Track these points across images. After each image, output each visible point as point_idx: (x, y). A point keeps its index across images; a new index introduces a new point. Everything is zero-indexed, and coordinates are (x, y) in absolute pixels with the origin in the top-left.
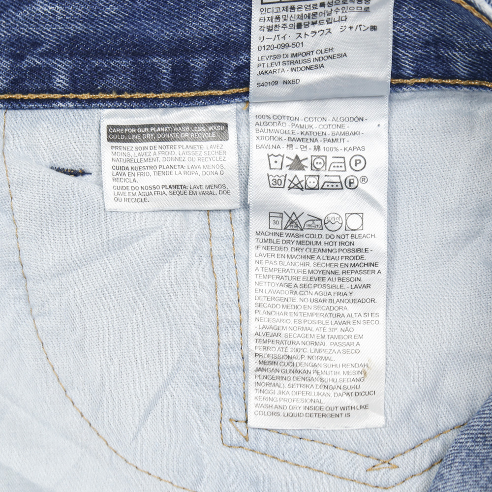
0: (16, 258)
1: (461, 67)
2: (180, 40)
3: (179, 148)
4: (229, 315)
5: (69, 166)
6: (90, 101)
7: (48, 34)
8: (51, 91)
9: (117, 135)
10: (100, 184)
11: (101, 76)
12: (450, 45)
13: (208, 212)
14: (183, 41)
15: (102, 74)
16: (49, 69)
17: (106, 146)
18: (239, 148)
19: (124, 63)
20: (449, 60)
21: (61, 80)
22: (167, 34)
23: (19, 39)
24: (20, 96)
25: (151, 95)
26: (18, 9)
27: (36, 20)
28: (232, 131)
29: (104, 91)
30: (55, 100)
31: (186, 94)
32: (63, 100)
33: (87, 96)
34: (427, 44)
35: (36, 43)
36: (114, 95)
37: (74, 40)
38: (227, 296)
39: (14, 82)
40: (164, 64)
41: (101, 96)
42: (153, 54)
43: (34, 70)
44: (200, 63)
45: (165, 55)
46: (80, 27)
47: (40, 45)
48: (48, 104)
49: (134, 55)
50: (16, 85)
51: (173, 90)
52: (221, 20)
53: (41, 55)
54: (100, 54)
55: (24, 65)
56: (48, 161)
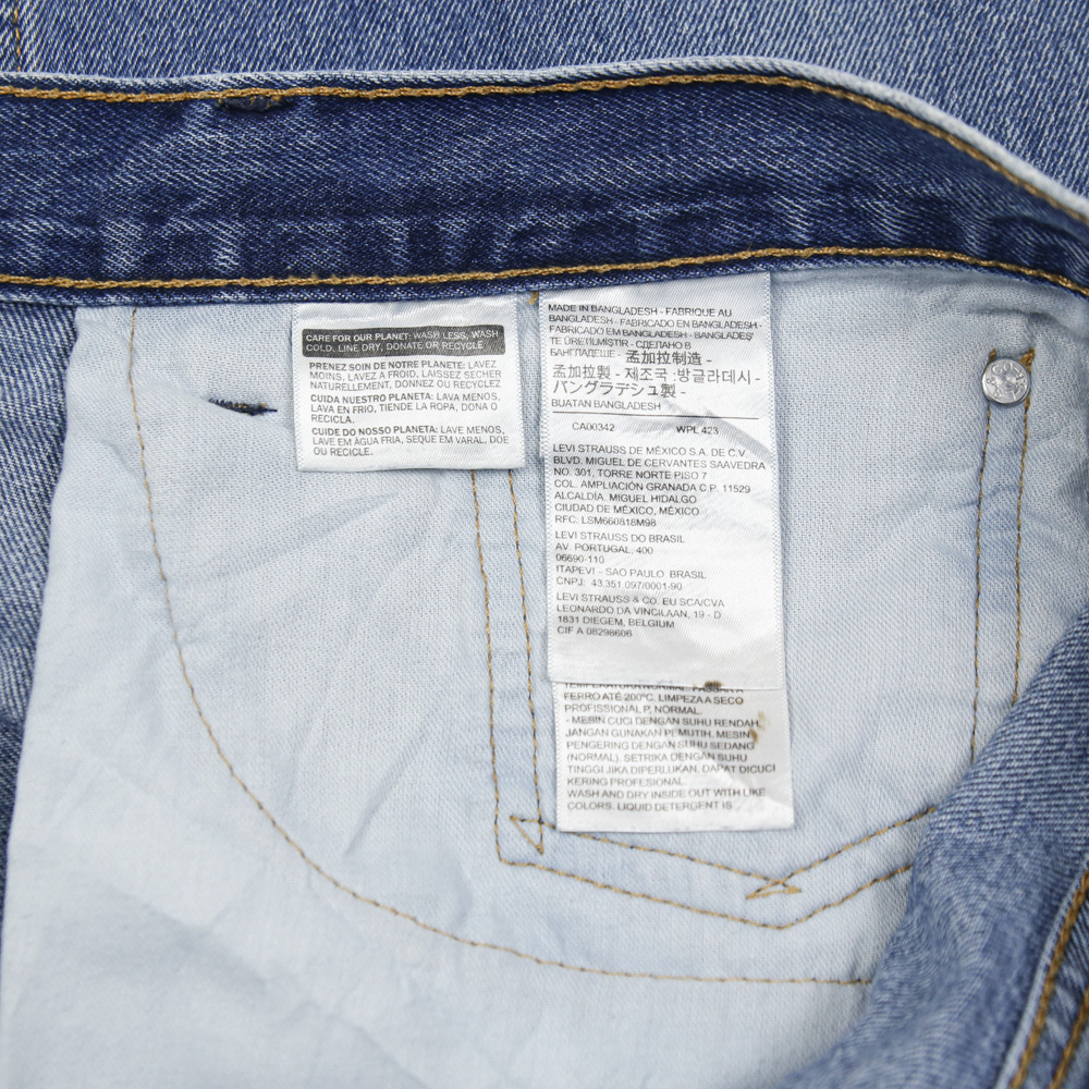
0: (148, 547)
1: (889, 227)
2: (423, 189)
3: (424, 366)
4: (509, 642)
5: (239, 399)
6: (274, 290)
7: (205, 180)
8: (210, 275)
9: (320, 345)
10: (290, 425)
11: (293, 248)
12: (869, 190)
13: (473, 472)
14: (427, 190)
15: (292, 244)
16: (206, 238)
17: (301, 363)
18: (523, 363)
19: (331, 226)
20: (868, 215)
21: (226, 257)
22: (401, 180)
23: (158, 189)
24: (159, 283)
25: (376, 280)
26: (154, 140)
27: (186, 158)
28: (510, 339)
29: (297, 273)
30: (216, 290)
31: (434, 278)
32: (230, 289)
33: (269, 282)
34: (830, 188)
35: (185, 197)
36: (313, 280)
37: (248, 189)
38: (505, 611)
39: (149, 260)
40: (397, 229)
41: (292, 281)
42: (379, 212)
43: (182, 240)
44: (455, 226)
45: (398, 213)
46: (258, 167)
47: (192, 199)
48: (205, 296)
49: (348, 213)
50: (151, 265)
51: (412, 271)
52: (489, 154)
53: (194, 215)
54: (290, 212)
55: (165, 232)
56: (203, 388)
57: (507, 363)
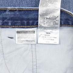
57: (35, 34)
